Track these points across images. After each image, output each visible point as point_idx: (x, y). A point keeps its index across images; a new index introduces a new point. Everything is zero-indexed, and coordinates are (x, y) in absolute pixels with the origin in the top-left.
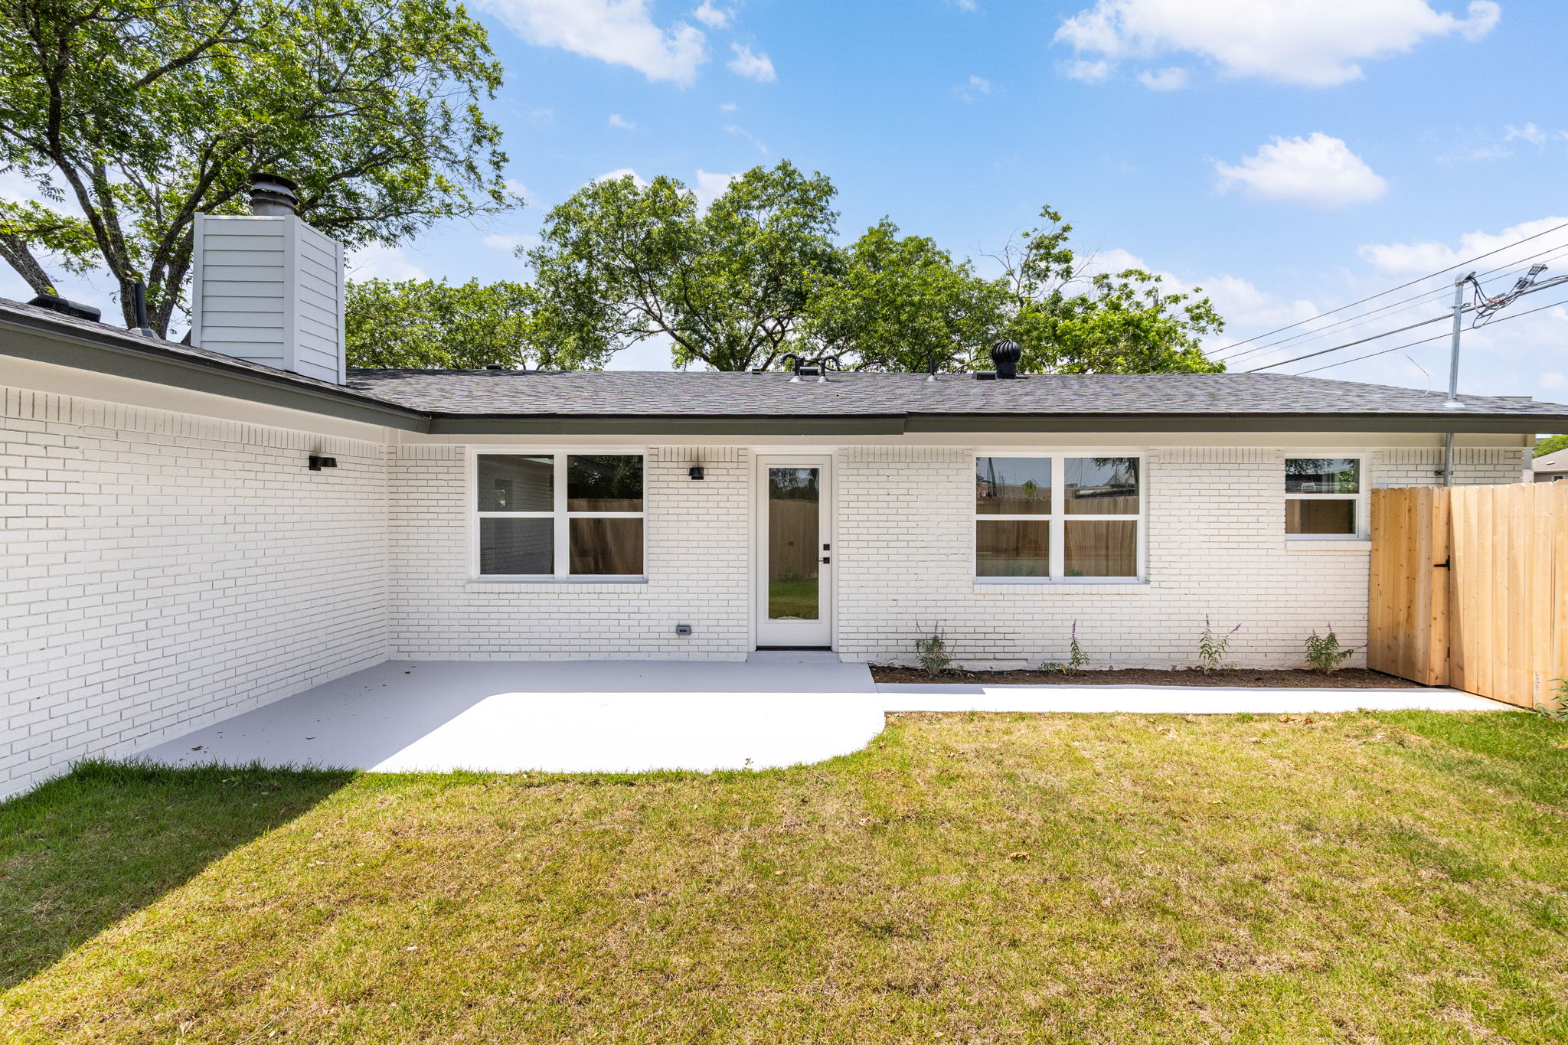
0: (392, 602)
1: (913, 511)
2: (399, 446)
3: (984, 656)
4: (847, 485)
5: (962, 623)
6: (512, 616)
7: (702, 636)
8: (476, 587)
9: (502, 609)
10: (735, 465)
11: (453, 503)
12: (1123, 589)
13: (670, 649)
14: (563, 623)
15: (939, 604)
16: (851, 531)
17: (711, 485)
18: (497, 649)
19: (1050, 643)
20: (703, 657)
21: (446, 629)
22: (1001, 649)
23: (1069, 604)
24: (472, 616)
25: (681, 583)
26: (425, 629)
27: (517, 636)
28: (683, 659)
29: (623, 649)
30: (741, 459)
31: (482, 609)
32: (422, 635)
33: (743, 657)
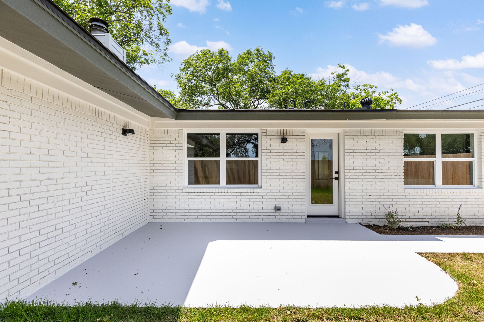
0: (151, 197)
1: (378, 157)
2: (155, 129)
3: (410, 220)
4: (349, 145)
5: (400, 206)
6: (203, 203)
7: (285, 211)
8: (187, 190)
9: (198, 200)
10: (300, 137)
11: (177, 154)
12: (468, 191)
13: (272, 217)
14: (225, 205)
15: (390, 197)
16: (351, 165)
17: (289, 145)
18: (196, 217)
19: (439, 214)
20: (286, 221)
21: (174, 208)
22: (417, 217)
23: (447, 197)
24: (185, 203)
25: (276, 188)
26: (165, 208)
27: (205, 211)
28: (277, 222)
29: (251, 217)
30: (302, 134)
31: (190, 200)
32: (164, 211)
33: (304, 221)
